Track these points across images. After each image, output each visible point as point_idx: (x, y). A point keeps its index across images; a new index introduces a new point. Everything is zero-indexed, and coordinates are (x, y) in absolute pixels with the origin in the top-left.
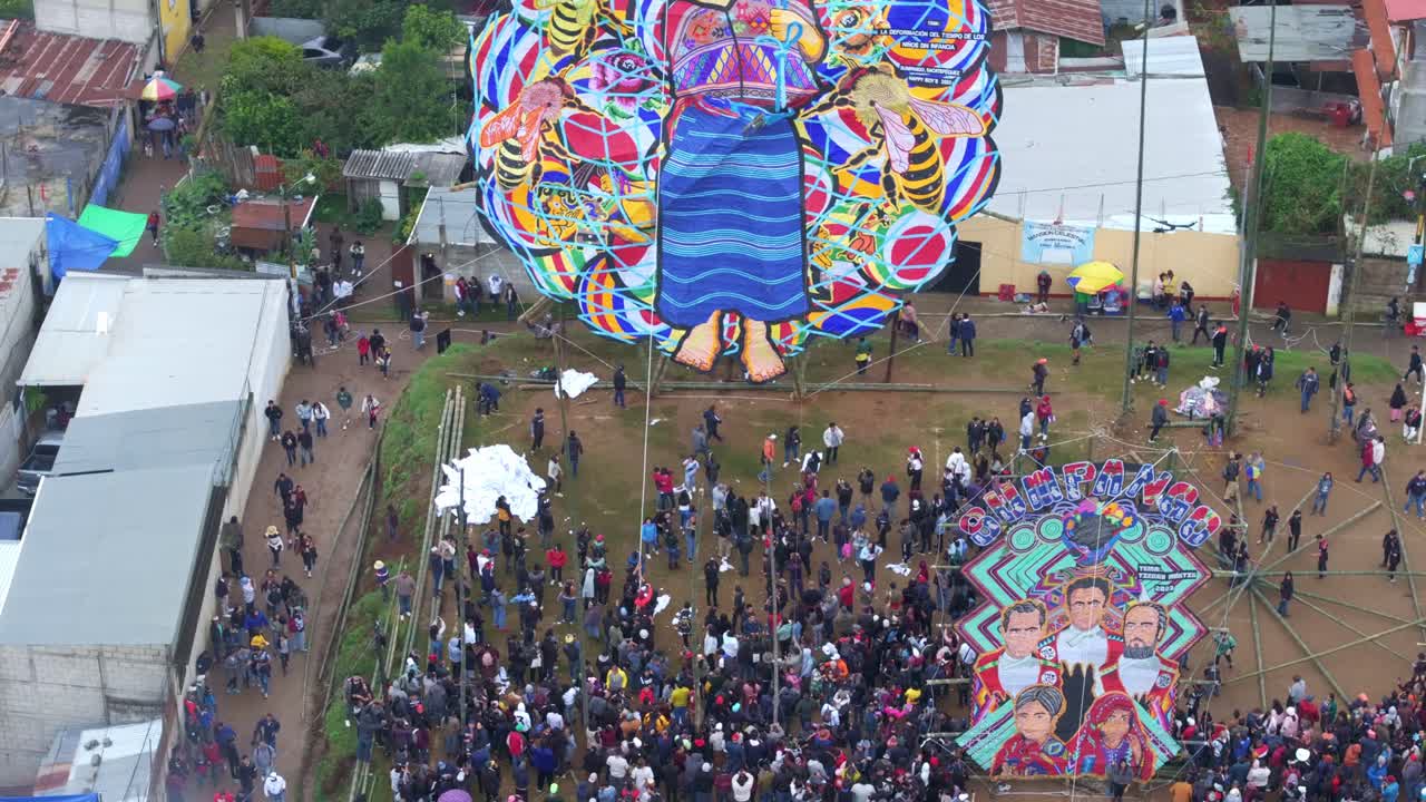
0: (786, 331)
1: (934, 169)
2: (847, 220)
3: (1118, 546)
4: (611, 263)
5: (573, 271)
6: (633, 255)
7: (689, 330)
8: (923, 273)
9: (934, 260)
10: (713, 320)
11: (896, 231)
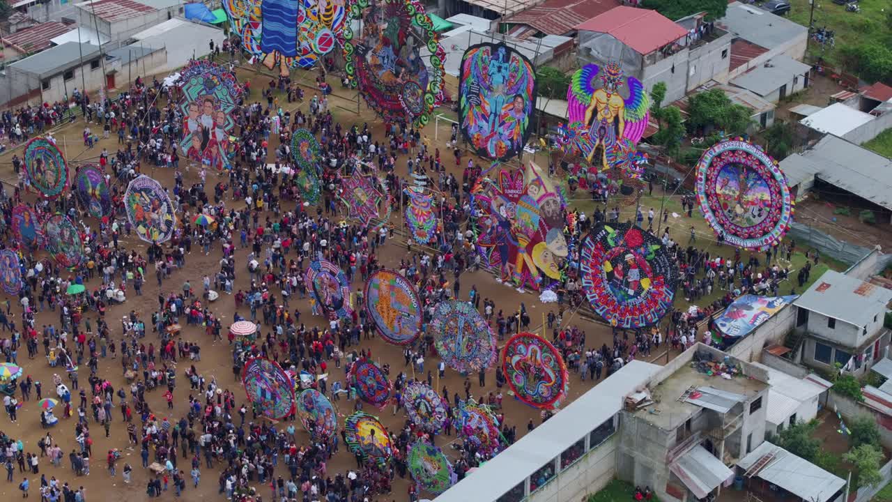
0: (289, 61)
1: (331, 15)
2: (308, 27)
3: (216, 91)
4: (250, 27)
5: (241, 27)
6: (256, 26)
7: (267, 54)
8: (326, 49)
9: (329, 46)
10: (273, 53)
11: (320, 34)
